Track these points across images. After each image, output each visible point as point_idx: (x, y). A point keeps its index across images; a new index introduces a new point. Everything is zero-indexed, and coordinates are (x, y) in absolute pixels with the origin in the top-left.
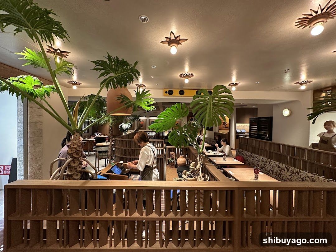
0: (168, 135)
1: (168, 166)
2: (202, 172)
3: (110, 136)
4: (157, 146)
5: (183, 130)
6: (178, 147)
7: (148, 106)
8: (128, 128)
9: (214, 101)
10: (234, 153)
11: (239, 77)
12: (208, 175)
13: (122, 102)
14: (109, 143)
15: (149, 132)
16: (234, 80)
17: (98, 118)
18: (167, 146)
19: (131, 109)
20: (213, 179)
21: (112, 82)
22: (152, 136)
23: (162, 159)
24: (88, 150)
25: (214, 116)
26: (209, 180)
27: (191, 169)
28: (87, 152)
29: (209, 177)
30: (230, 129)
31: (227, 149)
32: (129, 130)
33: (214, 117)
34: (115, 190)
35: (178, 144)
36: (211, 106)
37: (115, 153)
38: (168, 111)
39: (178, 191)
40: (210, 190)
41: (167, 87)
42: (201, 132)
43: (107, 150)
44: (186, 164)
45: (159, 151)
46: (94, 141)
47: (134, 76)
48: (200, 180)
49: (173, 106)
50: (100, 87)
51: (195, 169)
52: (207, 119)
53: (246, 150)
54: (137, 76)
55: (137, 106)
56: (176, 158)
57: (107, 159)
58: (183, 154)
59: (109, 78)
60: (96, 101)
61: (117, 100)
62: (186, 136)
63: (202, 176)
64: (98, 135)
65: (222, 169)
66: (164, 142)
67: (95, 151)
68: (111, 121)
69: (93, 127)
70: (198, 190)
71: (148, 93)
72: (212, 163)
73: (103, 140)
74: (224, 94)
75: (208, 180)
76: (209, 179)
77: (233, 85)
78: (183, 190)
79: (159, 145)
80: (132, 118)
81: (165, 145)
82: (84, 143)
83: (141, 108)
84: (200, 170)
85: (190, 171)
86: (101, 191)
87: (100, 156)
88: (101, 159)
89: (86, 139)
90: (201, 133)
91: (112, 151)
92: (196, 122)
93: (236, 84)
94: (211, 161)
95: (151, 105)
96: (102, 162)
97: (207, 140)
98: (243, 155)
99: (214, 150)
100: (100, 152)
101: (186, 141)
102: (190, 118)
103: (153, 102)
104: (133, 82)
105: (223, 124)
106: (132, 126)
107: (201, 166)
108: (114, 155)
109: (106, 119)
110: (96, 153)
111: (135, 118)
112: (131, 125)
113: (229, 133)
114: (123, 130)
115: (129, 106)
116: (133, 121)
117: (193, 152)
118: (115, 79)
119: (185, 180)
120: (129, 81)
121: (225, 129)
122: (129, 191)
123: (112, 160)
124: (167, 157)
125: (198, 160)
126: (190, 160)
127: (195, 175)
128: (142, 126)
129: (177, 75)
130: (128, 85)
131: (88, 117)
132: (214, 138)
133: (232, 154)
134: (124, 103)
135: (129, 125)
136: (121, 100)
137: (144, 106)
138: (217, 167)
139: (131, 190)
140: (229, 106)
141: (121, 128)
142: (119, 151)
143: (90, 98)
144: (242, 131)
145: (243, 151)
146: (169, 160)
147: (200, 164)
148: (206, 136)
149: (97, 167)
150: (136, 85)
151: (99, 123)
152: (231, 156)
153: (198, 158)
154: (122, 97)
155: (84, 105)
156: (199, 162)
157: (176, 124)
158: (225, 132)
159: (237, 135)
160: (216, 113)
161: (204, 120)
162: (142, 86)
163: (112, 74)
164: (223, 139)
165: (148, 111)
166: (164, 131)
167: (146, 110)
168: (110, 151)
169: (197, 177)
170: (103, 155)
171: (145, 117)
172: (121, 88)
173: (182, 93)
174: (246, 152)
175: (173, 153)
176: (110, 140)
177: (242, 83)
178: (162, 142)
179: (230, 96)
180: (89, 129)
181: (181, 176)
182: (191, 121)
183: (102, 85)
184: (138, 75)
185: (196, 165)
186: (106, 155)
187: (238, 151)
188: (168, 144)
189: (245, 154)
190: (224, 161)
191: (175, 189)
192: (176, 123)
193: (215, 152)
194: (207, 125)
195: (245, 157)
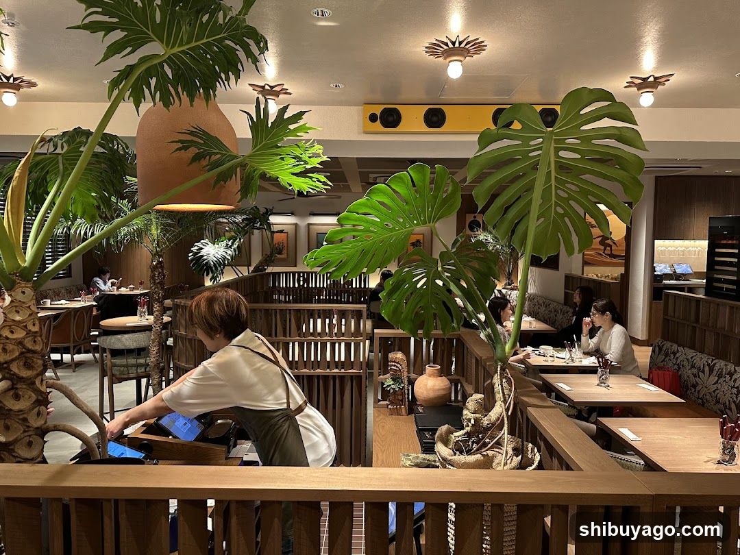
0: (381, 286)
1: (383, 406)
2: (511, 432)
3: (155, 293)
4: (340, 328)
5: (440, 269)
6: (420, 332)
7: (303, 174)
8: (224, 258)
9: (562, 153)
10: (643, 355)
11: (670, 51)
12: (535, 444)
13: (197, 158)
14: (152, 318)
15: (308, 273)
16: (648, 62)
17: (106, 220)
18: (376, 331)
19: (235, 185)
20: (556, 461)
21: (154, 79)
22: (319, 291)
23: (359, 377)
24: (71, 345)
25: (560, 211)
26: (540, 467)
27: (469, 420)
28: (66, 351)
29: (539, 451)
30: (627, 259)
31: (614, 340)
32: (229, 265)
33: (563, 216)
34: (173, 505)
35: (418, 323)
36: (549, 173)
37: (176, 356)
38: (376, 198)
39: (419, 507)
40: (542, 506)
41: (378, 97)
42: (510, 274)
43: (142, 345)
44: (451, 401)
45: (348, 346)
46: (95, 309)
47: (241, 54)
48: (505, 464)
49: (400, 178)
50: (110, 98)
51: (485, 422)
52: (533, 225)
53: (693, 347)
54: (256, 51)
55: (257, 174)
56: (413, 376)
57: (144, 381)
58: (439, 360)
59: (143, 60)
60: (95, 155)
61: (180, 149)
62: (450, 291)
63: (514, 449)
64: (106, 286)
65: (593, 418)
66: (365, 314)
67: (96, 349)
68: (155, 231)
69: (87, 255)
70: (492, 506)
71: (301, 123)
72: (553, 394)
73: (126, 306)
74: (606, 122)
75: (536, 463)
76: (540, 462)
77: (646, 84)
78: (437, 503)
79: (348, 325)
80: (239, 219)
81: (369, 324)
82: (56, 317)
83: (275, 181)
84: (505, 428)
85: (463, 429)
86: (122, 507)
87: (116, 371)
88: (120, 380)
89: (63, 302)
90: (510, 277)
91: (164, 348)
92: (491, 233)
93: (657, 82)
94: (549, 389)
95: (314, 170)
96: (126, 391)
97: (535, 307)
98: (680, 366)
99: (563, 347)
100: (116, 353)
101: (448, 308)
102: (470, 218)
103: (319, 160)
104: (237, 77)
105: (601, 243)
106: (243, 250)
107: (507, 410)
108: (171, 366)
109: (137, 224)
110: (102, 356)
111: (250, 222)
112: (235, 246)
113: (625, 279)
114: (204, 267)
115: (225, 177)
116: (245, 230)
117: (479, 352)
118: (166, 68)
119: (445, 462)
120: (223, 76)
121: (609, 260)
122: (228, 505)
123: (164, 383)
124: (376, 370)
125: (497, 387)
126: (465, 385)
127: (485, 445)
128: (279, 251)
129: (416, 47)
130: (220, 89)
131: (67, 219)
132: (562, 301)
133: (634, 360)
134: (204, 162)
135: (227, 247)
136: (193, 151)
137: (285, 173)
138: (574, 412)
139: (238, 502)
140: (625, 173)
141: (199, 259)
142: (189, 346)
143: (68, 142)
144: (678, 271)
145: (681, 349)
146: (383, 384)
147: (505, 401)
148: (532, 290)
149: (107, 409)
150: (251, 88)
151: (108, 240)
152: (630, 368)
153: (496, 380)
154: (196, 139)
155: (47, 172)
156: (499, 396)
157: (413, 244)
158: (608, 273)
159: (658, 288)
160: (571, 202)
161: (520, 229)
162: (277, 94)
163: (154, 48)
164: (599, 303)
165: (300, 193)
166: (365, 270)
167: (292, 191)
168: (154, 350)
169: (490, 453)
170: (127, 366)
171: (293, 214)
172: (192, 101)
173: (435, 119)
174: (691, 353)
175: (400, 355)
176: (156, 307)
177: (679, 77)
178: (358, 315)
179: (628, 134)
180: (70, 266)
181: (428, 448)
182: (472, 229)
183: (116, 92)
184: (259, 48)
185: (486, 407)
186: (141, 365)
187: (657, 349)
188: (379, 322)
189: (685, 363)
190: (602, 390)
191: (405, 500)
192: (414, 239)
193: (565, 354)
194: (534, 249)
195: (687, 373)
